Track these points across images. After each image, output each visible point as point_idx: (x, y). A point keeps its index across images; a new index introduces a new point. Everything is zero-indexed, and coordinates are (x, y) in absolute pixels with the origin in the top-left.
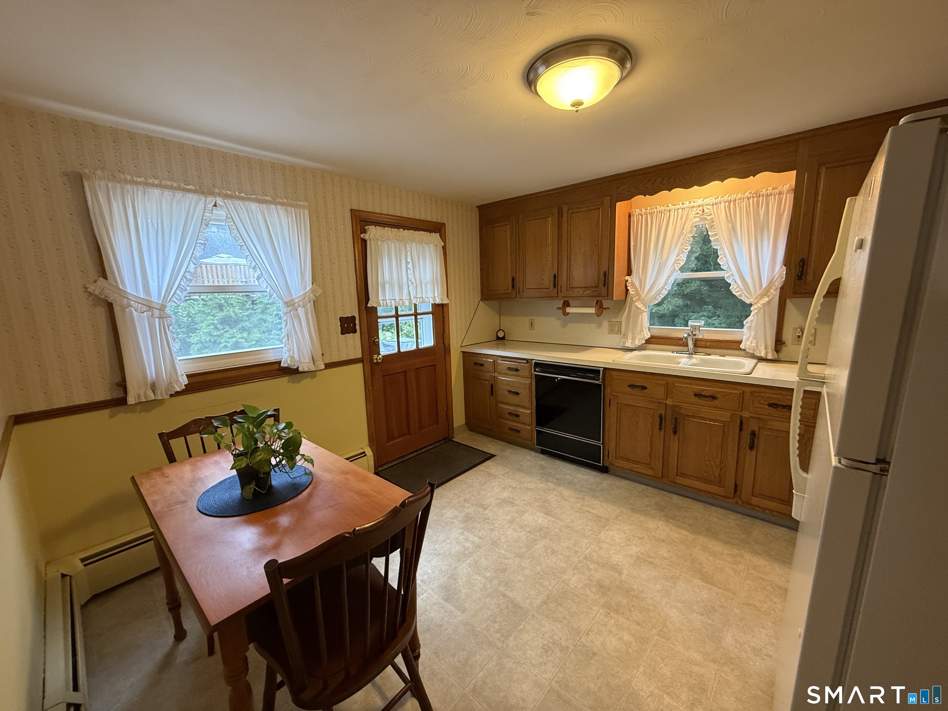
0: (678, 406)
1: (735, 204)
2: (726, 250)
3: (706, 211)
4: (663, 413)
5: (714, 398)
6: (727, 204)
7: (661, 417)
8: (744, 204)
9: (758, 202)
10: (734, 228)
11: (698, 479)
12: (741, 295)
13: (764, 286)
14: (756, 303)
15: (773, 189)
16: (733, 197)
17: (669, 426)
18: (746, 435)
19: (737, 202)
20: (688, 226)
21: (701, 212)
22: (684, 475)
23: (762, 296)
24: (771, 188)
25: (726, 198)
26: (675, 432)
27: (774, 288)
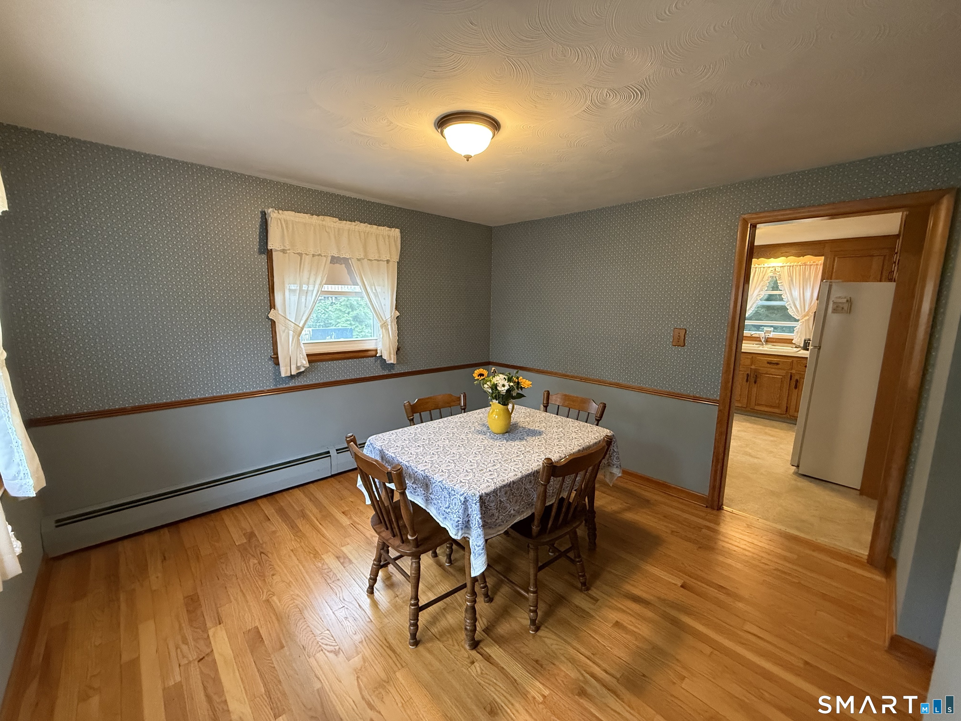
0: (757, 369)
1: (793, 268)
2: (787, 291)
3: (777, 270)
4: (749, 373)
5: (777, 364)
6: (789, 267)
7: (748, 375)
8: (798, 268)
9: (805, 268)
10: (792, 280)
11: (766, 406)
12: (794, 315)
13: (806, 310)
14: (802, 319)
15: (814, 262)
16: (792, 264)
17: (753, 380)
18: (793, 383)
19: (794, 267)
20: (766, 278)
21: (774, 270)
22: (759, 405)
23: (805, 316)
24: (812, 262)
25: (788, 264)
26: (755, 382)
27: (811, 312)
